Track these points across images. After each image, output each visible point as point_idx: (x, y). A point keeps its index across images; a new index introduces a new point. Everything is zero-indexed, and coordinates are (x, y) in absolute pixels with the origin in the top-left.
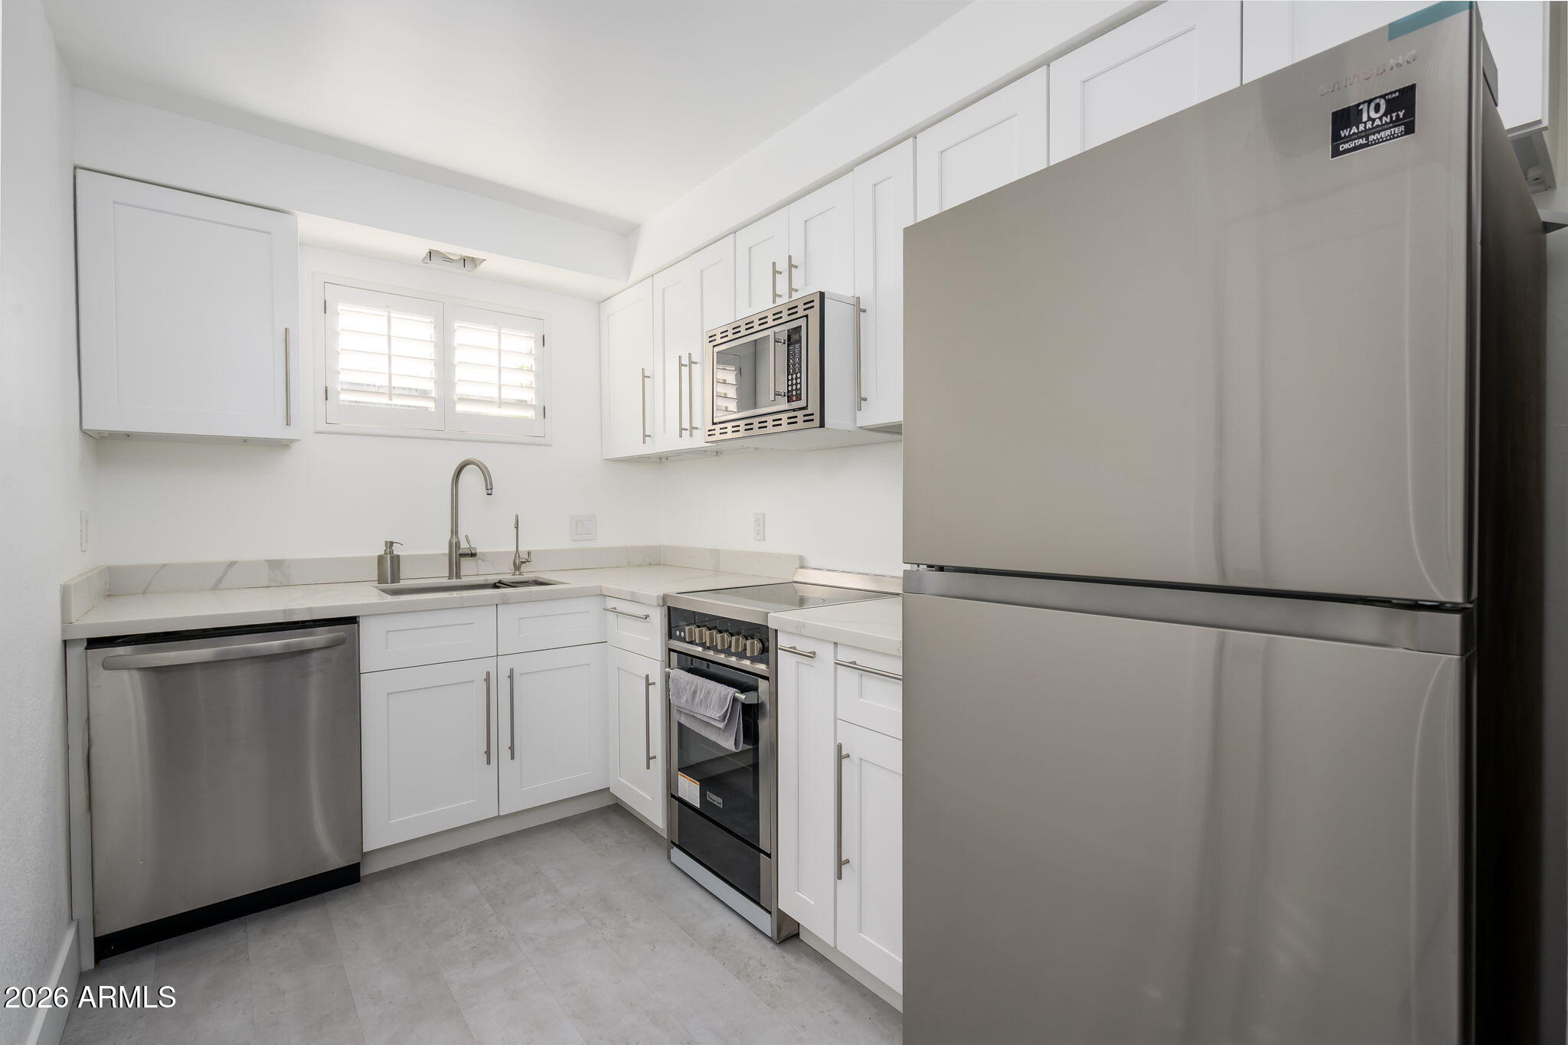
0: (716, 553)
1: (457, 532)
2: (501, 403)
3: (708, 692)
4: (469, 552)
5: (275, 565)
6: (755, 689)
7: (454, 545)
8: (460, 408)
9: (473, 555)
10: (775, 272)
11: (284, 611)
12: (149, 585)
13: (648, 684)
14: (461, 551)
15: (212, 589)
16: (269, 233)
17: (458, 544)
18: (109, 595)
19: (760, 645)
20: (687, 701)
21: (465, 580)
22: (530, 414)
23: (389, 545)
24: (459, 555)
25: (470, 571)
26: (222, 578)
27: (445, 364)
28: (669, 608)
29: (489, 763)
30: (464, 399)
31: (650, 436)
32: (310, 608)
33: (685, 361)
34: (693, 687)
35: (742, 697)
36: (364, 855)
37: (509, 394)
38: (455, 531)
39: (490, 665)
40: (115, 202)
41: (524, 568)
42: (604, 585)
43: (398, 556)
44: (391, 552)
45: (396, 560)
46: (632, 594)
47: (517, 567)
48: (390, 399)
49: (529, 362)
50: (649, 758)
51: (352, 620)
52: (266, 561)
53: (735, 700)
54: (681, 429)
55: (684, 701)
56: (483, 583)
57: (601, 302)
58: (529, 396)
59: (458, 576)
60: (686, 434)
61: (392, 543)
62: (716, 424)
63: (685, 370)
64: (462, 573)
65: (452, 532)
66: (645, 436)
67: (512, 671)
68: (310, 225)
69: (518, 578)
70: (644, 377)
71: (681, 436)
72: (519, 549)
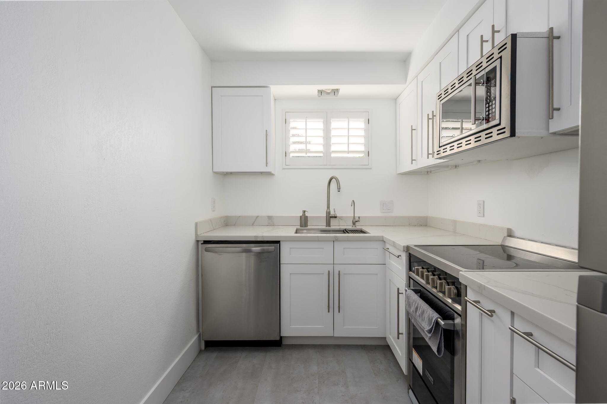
0: (455, 222)
1: (329, 207)
2: (348, 152)
3: (423, 311)
4: (334, 216)
5: (270, 218)
6: (453, 319)
7: (328, 213)
8: (333, 155)
9: (336, 217)
10: (482, 41)
11: (255, 236)
12: (236, 223)
13: (399, 293)
14: (330, 216)
15: (252, 225)
16: (262, 96)
17: (329, 213)
18: (226, 225)
19: (455, 291)
20: (413, 311)
21: (332, 228)
22: (361, 155)
23: (304, 212)
24: (330, 217)
25: (335, 225)
26: (254, 222)
27: (327, 138)
28: (410, 254)
29: (329, 312)
30: (334, 152)
31: (415, 160)
32: (263, 236)
33: (431, 117)
34: (416, 305)
35: (442, 323)
36: (281, 337)
37: (352, 148)
38: (328, 207)
39: (330, 268)
40: (221, 96)
41: (357, 224)
42: (384, 236)
43: (307, 216)
44: (305, 215)
45: (306, 218)
46: (394, 242)
47: (354, 223)
48: (306, 154)
49: (362, 133)
50: (399, 334)
51: (278, 242)
52: (267, 216)
53: (437, 323)
54: (428, 154)
55: (412, 310)
56: (339, 229)
57: (395, 99)
58: (362, 148)
59: (329, 226)
60: (430, 156)
61: (305, 211)
62: (441, 147)
63: (431, 121)
64: (331, 224)
65: (327, 207)
66: (412, 160)
67: (339, 272)
68: (276, 90)
69: (354, 228)
70: (412, 130)
71: (428, 158)
72: (355, 216)
